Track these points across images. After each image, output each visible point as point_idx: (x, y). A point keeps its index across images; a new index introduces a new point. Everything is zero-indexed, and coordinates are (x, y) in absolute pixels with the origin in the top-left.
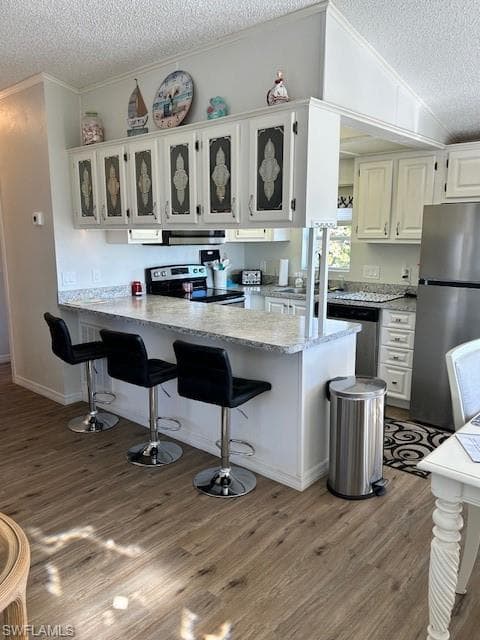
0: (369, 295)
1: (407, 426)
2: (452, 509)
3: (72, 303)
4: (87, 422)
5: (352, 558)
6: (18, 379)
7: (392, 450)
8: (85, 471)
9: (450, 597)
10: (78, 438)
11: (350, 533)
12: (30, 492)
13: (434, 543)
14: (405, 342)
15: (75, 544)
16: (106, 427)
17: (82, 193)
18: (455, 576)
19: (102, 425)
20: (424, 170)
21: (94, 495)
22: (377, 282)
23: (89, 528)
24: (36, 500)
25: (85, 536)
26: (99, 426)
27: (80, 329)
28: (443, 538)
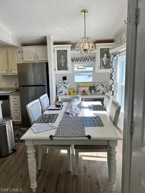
0: (5, 92)
1: (22, 129)
2: (31, 148)
5: (7, 175)
7: (18, 137)
9: (35, 172)
11: (6, 167)
13: (28, 159)
14: (18, 104)
18: (36, 166)
20: (16, 53)
22: (7, 87)
28: (30, 157)
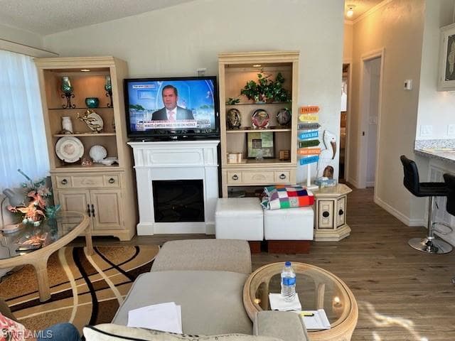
3: (426, 150)
4: (424, 244)
6: (378, 200)
8: (415, 279)
10: (414, 253)
12: (371, 279)
15: (395, 328)
16: (440, 252)
17: (448, 62)
19: (437, 249)
21: (418, 299)
23: (410, 322)
24: (374, 286)
25: (405, 326)
26: (435, 249)
27: (430, 171)
